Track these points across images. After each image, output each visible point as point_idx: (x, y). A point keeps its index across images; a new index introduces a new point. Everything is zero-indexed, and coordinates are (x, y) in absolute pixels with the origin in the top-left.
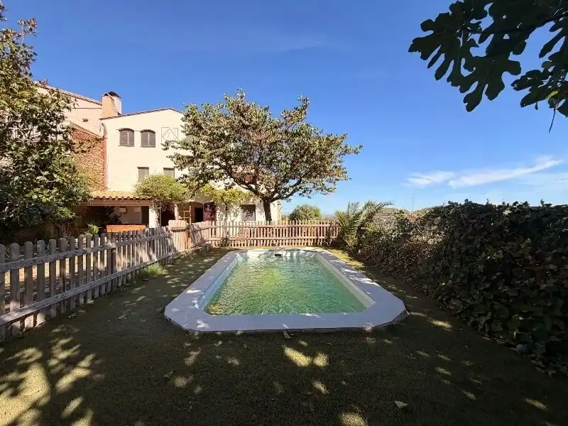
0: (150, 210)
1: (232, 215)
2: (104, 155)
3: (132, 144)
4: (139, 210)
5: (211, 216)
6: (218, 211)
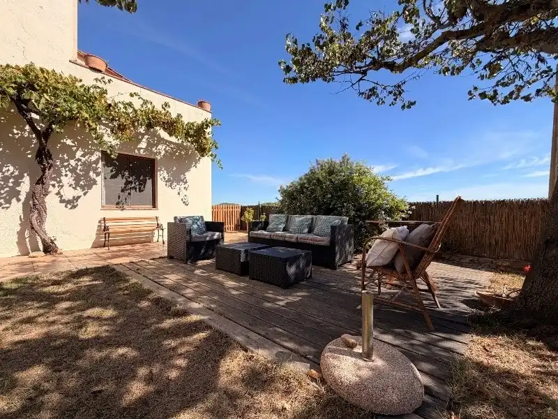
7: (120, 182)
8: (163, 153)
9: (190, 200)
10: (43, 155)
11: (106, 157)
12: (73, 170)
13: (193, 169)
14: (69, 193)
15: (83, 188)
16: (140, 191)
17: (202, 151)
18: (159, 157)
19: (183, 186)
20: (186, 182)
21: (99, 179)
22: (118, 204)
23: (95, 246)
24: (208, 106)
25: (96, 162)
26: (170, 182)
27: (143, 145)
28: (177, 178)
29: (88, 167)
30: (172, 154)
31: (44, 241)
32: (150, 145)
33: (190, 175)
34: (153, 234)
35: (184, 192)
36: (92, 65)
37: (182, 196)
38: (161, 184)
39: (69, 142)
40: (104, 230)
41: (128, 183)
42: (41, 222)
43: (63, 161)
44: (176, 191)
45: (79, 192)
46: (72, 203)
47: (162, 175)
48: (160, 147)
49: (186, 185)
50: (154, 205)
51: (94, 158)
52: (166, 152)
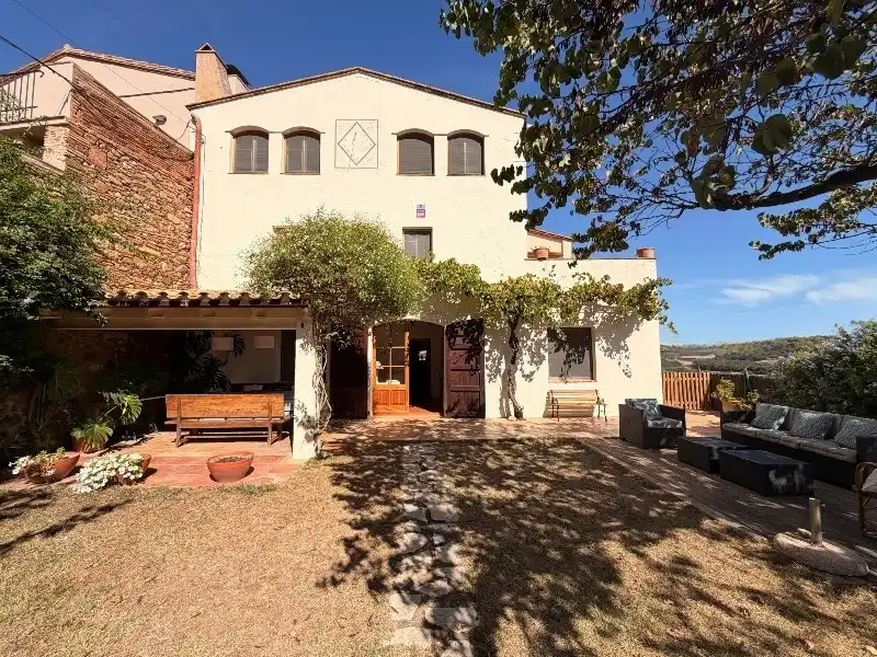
0: (299, 342)
1: (526, 358)
2: (191, 197)
3: (263, 167)
4: (269, 343)
5: (468, 361)
6: (487, 348)
7: (562, 354)
8: (600, 320)
9: (633, 369)
10: (513, 341)
11: (552, 335)
12: (529, 350)
13: (635, 332)
14: (528, 369)
15: (536, 363)
16: (580, 363)
17: (647, 314)
18: (596, 326)
19: (624, 355)
20: (627, 350)
21: (546, 355)
22: (561, 376)
23: (546, 416)
24: (651, 253)
25: (544, 340)
26: (609, 352)
27: (581, 316)
28: (616, 346)
29: (539, 344)
30: (610, 318)
31: (516, 408)
32: (588, 315)
33: (632, 341)
34: (593, 408)
35: (625, 362)
36: (540, 256)
37: (623, 366)
38: (599, 354)
39: (526, 326)
40: (551, 402)
41: (568, 356)
42: (514, 393)
43: (524, 342)
44: (616, 361)
45: (533, 368)
46: (529, 377)
47: (600, 346)
48: (597, 314)
49: (627, 353)
50: (593, 377)
51: (543, 337)
52: (604, 318)
